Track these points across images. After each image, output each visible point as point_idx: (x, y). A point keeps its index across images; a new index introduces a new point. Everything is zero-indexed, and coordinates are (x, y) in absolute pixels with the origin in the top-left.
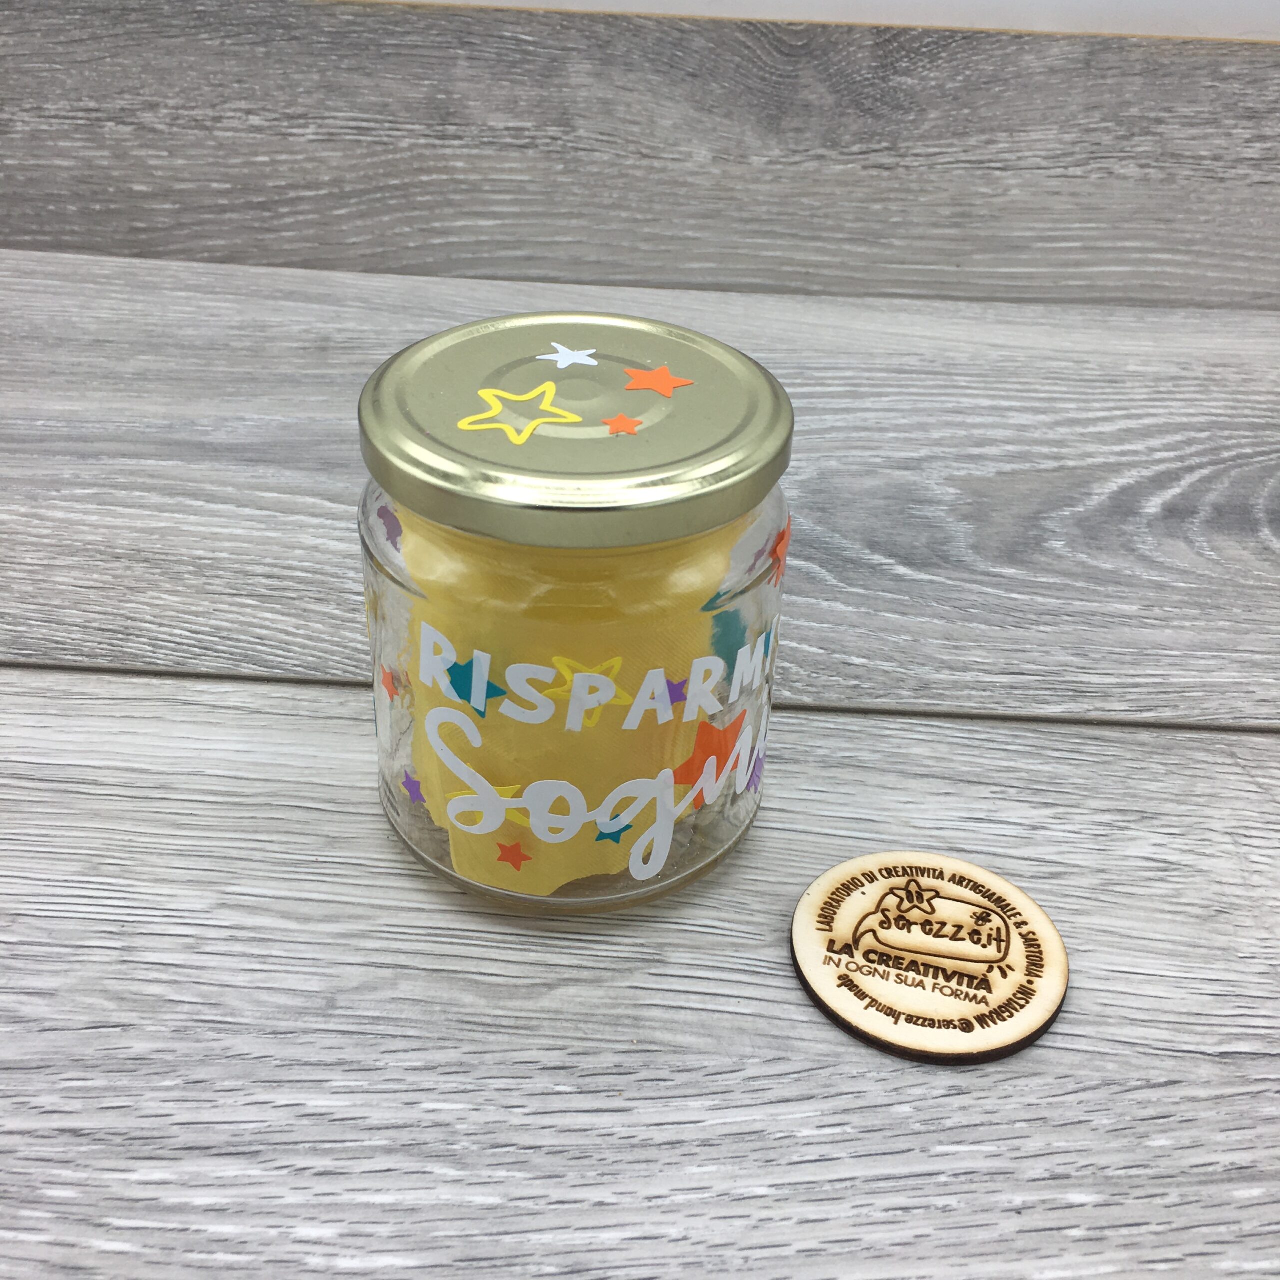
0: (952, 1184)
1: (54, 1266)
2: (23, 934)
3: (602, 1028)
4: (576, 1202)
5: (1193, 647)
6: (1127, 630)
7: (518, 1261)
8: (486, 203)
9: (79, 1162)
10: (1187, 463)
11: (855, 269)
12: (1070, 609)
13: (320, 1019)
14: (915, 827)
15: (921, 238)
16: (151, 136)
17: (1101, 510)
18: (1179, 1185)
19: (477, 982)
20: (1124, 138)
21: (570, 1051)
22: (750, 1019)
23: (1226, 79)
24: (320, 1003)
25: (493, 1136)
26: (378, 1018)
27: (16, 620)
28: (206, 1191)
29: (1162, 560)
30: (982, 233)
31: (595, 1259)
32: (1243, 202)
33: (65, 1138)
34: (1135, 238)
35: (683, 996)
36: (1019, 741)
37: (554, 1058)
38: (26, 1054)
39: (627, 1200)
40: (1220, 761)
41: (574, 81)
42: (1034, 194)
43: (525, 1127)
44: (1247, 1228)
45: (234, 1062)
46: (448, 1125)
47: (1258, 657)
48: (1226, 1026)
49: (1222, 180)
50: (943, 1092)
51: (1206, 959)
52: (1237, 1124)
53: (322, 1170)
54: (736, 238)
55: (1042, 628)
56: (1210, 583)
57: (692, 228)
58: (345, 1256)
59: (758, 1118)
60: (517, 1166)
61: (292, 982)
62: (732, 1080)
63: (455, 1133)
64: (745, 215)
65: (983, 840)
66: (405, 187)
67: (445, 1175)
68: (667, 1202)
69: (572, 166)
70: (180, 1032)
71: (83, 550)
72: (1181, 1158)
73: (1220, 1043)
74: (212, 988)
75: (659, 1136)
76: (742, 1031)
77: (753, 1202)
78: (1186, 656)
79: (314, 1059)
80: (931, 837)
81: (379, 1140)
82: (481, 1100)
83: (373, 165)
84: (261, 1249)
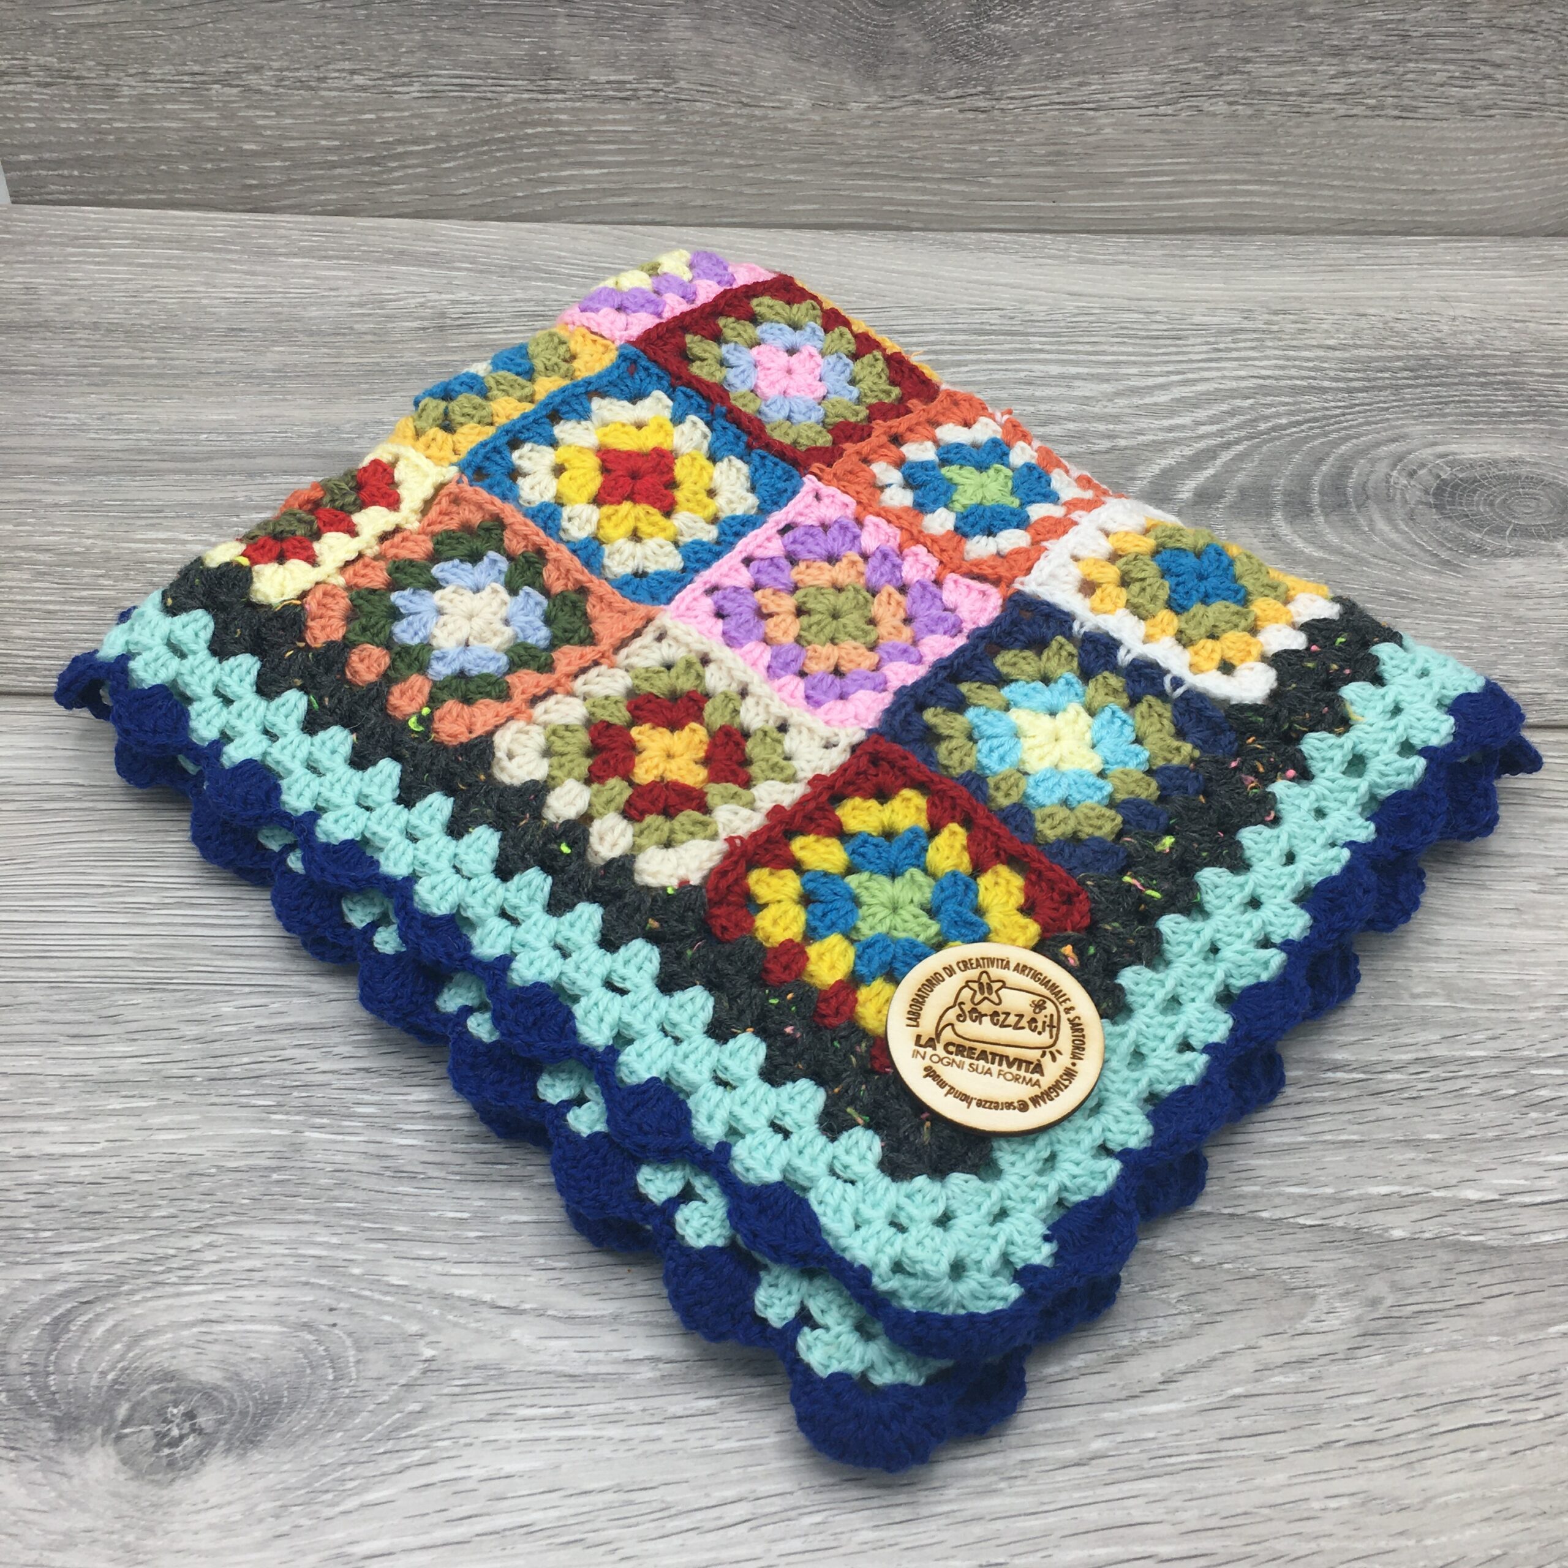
8: (588, 153)
11: (955, 207)
15: (1019, 176)
16: (257, 97)
20: (1212, 77)
23: (1311, 18)
30: (1076, 170)
32: (1329, 134)
34: (1227, 171)
41: (672, 36)
42: (1126, 132)
49: (1308, 114)
54: (837, 181)
57: (794, 172)
64: (846, 158)
66: (512, 139)
69: (675, 117)
83: (479, 120)
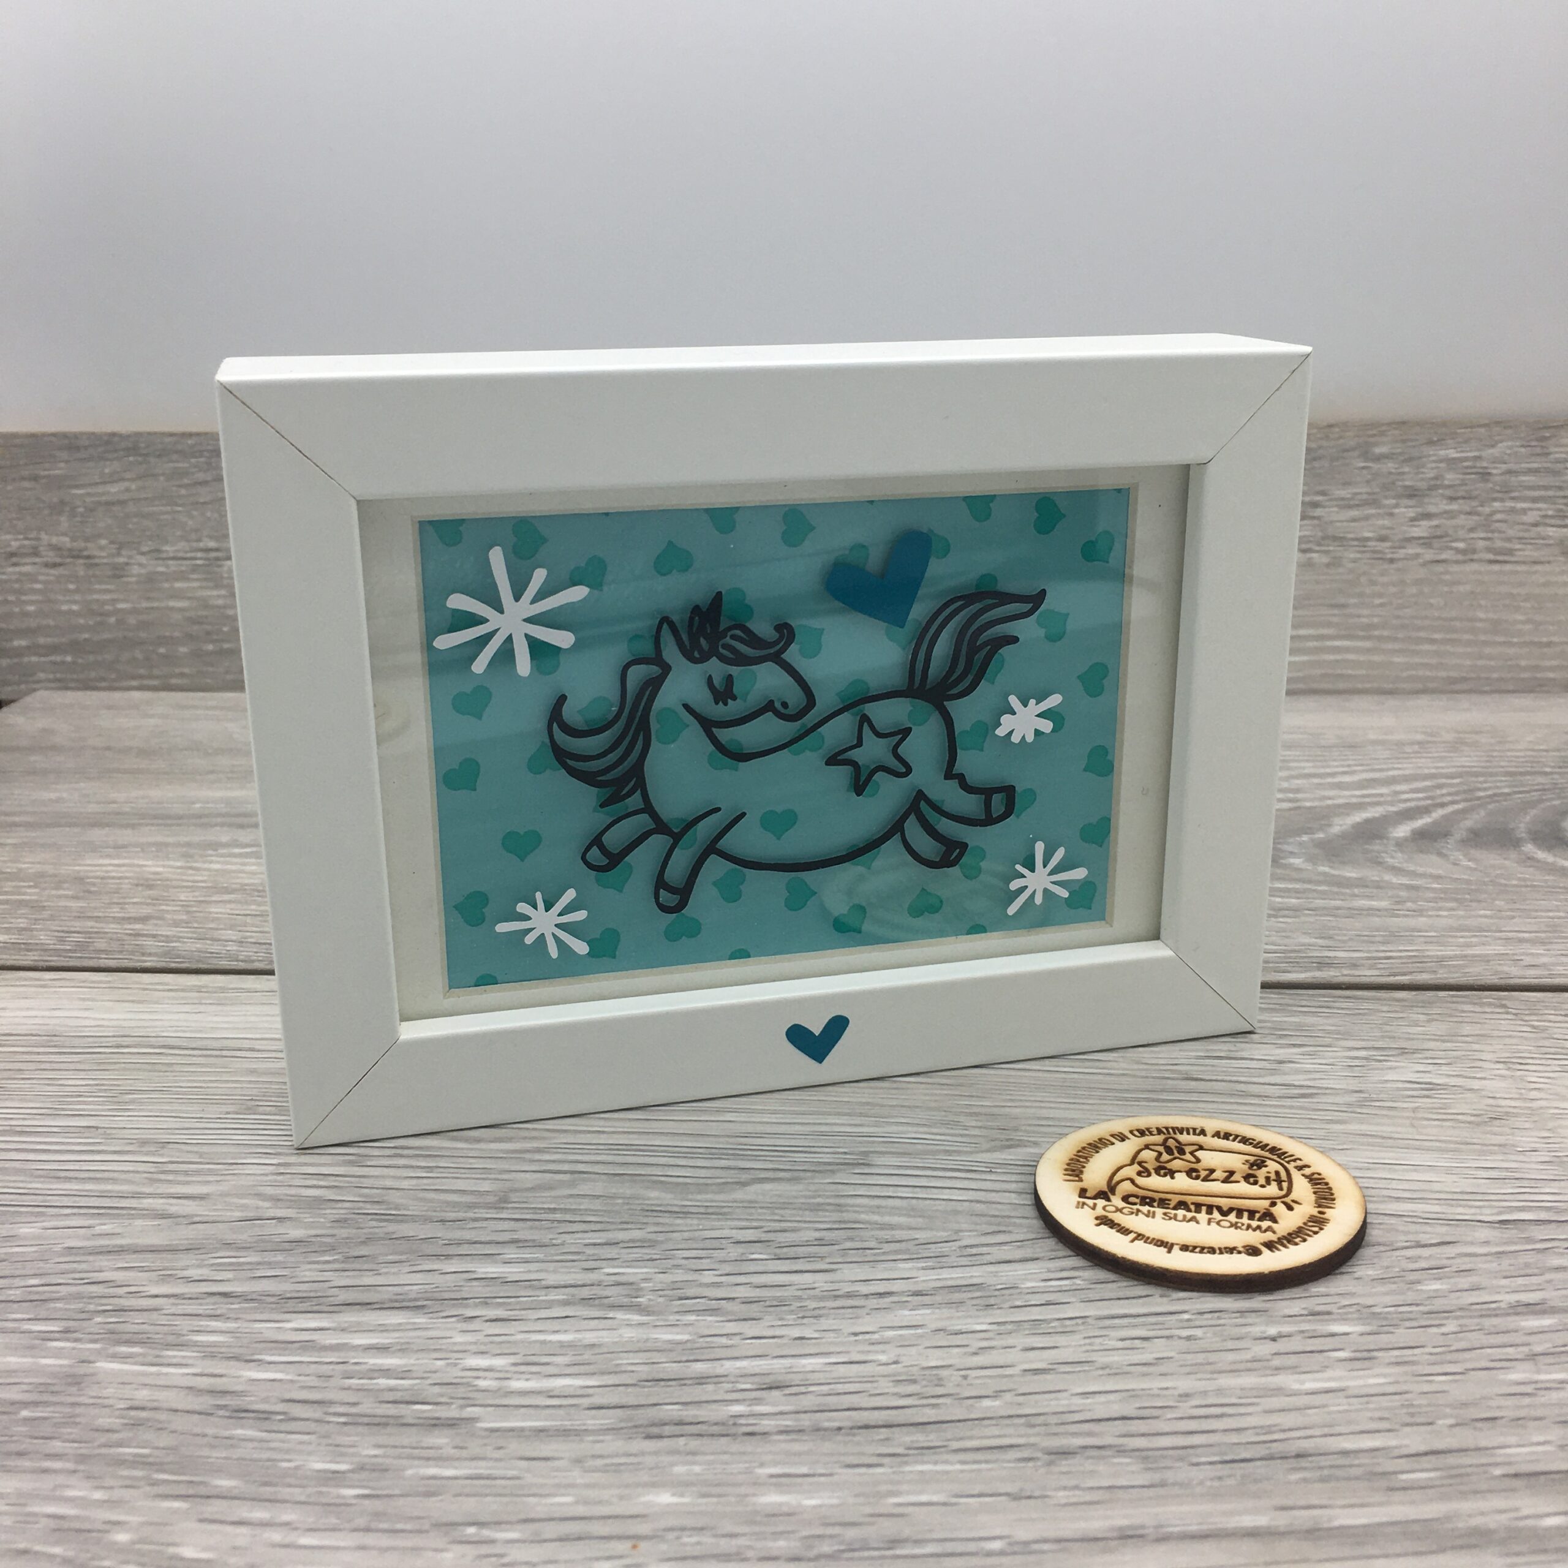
0: (1196, 1320)
1: (200, 1391)
2: (172, 1156)
3: (801, 1212)
4: (773, 1337)
5: (1451, 929)
7: (709, 1380)
9: (229, 1316)
10: (1439, 801)
12: (1312, 906)
13: (494, 1211)
17: (1343, 836)
18: (1457, 1318)
19: (662, 1182)
21: (765, 1229)
24: (491, 1199)
25: (681, 1291)
26: (555, 1209)
27: (168, 939)
33: (215, 1299)
35: (891, 1189)
37: (750, 1235)
38: (174, 1240)
39: (832, 1335)
40: (1486, 1010)
43: (715, 1284)
44: (1538, 1349)
45: (398, 1242)
46: (632, 1284)
48: (1502, 1201)
51: (1481, 1153)
52: (1522, 1272)
53: (494, 1317)
55: (1280, 920)
56: (1468, 884)
58: (519, 1379)
59: (976, 1274)
60: (707, 1313)
61: (461, 1185)
62: (945, 1248)
63: (641, 1289)
65: (1222, 1072)
67: (628, 1320)
68: (875, 1336)
70: (340, 1222)
71: (243, 889)
72: (1458, 1298)
73: (1500, 1213)
75: (864, 1289)
76: (956, 1212)
77: (970, 1335)
78: (1442, 936)
79: (484, 1239)
81: (554, 1296)
82: (667, 1266)
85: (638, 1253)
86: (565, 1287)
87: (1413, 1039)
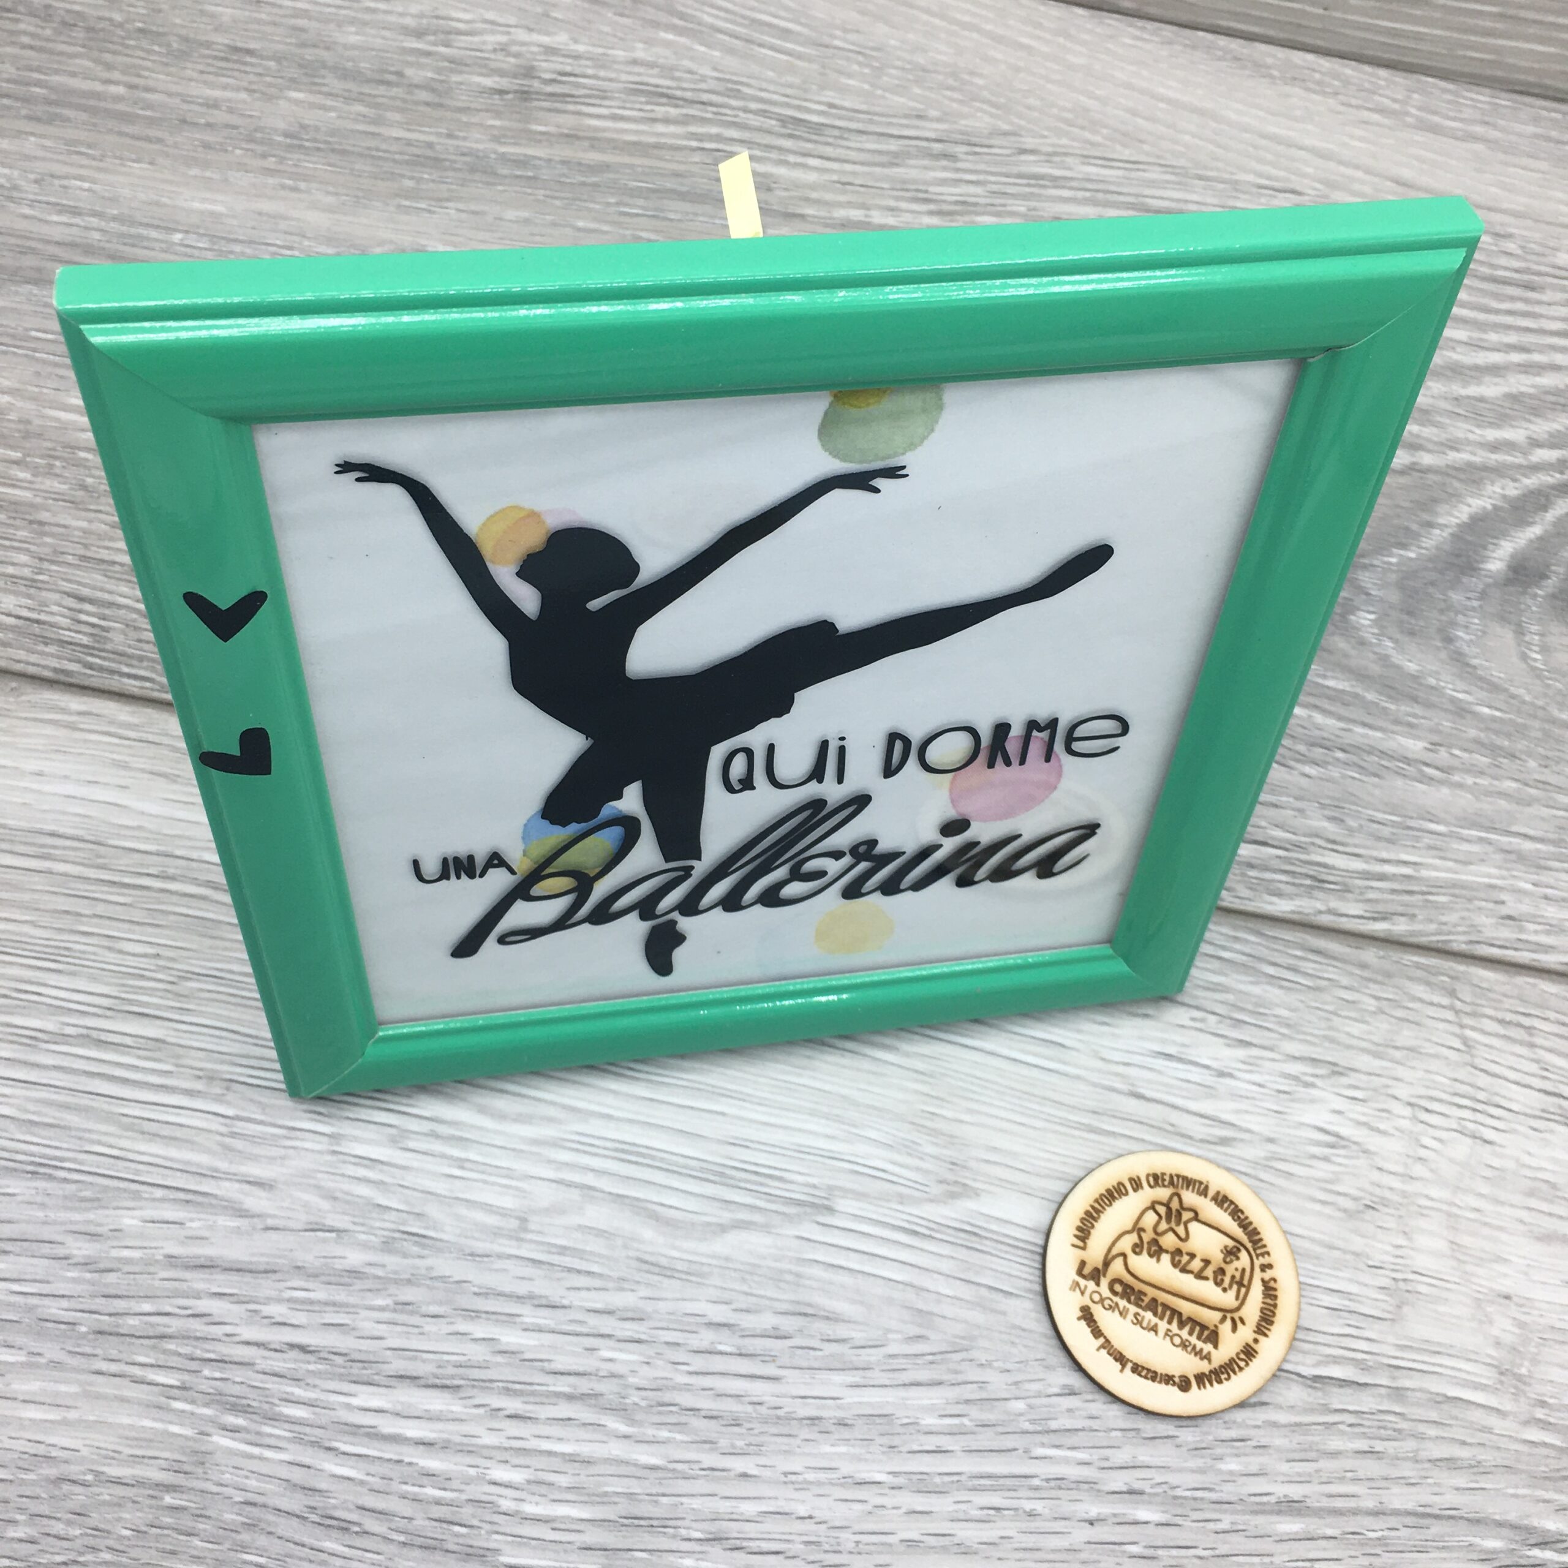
0: (1041, 1488)
2: (238, 1107)
3: (765, 1282)
4: (723, 1470)
5: (1464, 821)
6: (1399, 782)
7: (670, 1523)
9: (309, 1381)
12: (1348, 739)
13: (514, 1243)
14: (1103, 1059)
17: (1435, 558)
18: (1232, 1512)
19: (658, 1215)
21: (734, 1306)
22: (901, 1286)
24: (514, 1224)
25: (659, 1393)
26: (565, 1248)
28: (417, 1421)
29: (1475, 662)
31: (733, 1529)
33: (294, 1354)
36: (1238, 946)
37: (718, 1313)
38: (253, 1255)
39: (767, 1473)
40: (1436, 999)
43: (687, 1388)
45: (437, 1284)
46: (621, 1377)
47: (1528, 846)
48: (1329, 1346)
50: (1056, 1390)
51: (1335, 1264)
52: (1302, 1456)
53: (513, 1412)
55: (1308, 769)
56: (1519, 712)
59: (890, 1400)
60: (678, 1428)
61: (487, 1195)
62: (873, 1356)
63: (626, 1386)
65: (1166, 1085)
67: (616, 1429)
68: (800, 1478)
70: (388, 1244)
72: (1243, 1485)
73: (1318, 1364)
74: (415, 1194)
75: (801, 1410)
76: (892, 1301)
77: (871, 1487)
78: (1450, 835)
79: (507, 1289)
80: (1117, 1074)
81: (562, 1385)
82: (652, 1353)
84: (463, 1487)
85: (630, 1329)
86: (569, 1374)
87: (1349, 1047)
